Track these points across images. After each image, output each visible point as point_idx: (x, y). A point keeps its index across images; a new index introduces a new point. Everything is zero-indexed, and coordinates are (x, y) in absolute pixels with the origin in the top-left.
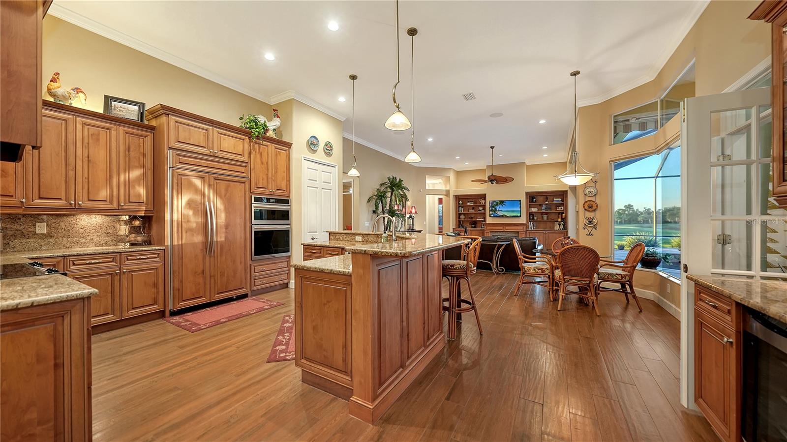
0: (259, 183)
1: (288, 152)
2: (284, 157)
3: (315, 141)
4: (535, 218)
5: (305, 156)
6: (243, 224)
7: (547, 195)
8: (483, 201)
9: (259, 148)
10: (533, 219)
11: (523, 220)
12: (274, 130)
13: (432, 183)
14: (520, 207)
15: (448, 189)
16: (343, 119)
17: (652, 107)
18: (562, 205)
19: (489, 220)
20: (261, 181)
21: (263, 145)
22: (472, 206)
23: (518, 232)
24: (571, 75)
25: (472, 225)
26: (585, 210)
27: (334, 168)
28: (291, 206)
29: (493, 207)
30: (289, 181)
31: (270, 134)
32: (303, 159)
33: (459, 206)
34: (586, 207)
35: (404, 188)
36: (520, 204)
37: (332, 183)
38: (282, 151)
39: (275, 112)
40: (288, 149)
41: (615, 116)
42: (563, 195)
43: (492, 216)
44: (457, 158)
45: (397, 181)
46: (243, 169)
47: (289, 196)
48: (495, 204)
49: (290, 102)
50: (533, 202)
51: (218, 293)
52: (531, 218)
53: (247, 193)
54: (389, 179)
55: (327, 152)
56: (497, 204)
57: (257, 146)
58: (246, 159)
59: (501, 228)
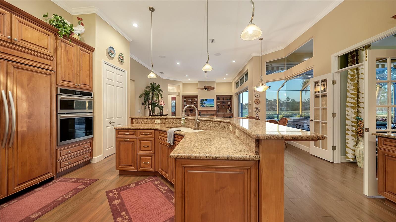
0: (65, 77)
1: (91, 55)
2: (88, 58)
3: (112, 51)
4: (219, 107)
5: (105, 61)
6: (49, 113)
7: (224, 97)
8: (196, 99)
9: (66, 46)
10: (218, 108)
11: (215, 108)
12: (79, 35)
13: (172, 88)
14: (214, 102)
15: (179, 92)
16: (130, 40)
17: (282, 60)
18: (230, 101)
19: (200, 108)
20: (67, 75)
21: (69, 45)
22: (191, 101)
23: (213, 114)
24: (260, 40)
25: (191, 111)
26: (255, 103)
27: (124, 73)
28: (93, 98)
29: (202, 102)
30: (92, 78)
31: (75, 36)
32: (103, 62)
33: (184, 101)
34: (256, 102)
35: (161, 90)
36: (214, 101)
37: (123, 83)
38: (86, 53)
39: (80, 21)
40: (91, 52)
41: (266, 63)
42: (230, 97)
43: (201, 106)
44: (186, 76)
45: (156, 86)
46: (49, 62)
47: (92, 90)
48: (203, 101)
49: (93, 16)
50: (218, 100)
51: (18, 185)
52: (218, 107)
53: (54, 85)
54: (151, 84)
55: (121, 60)
56: (204, 101)
57: (63, 44)
58: (52, 53)
59: (206, 112)
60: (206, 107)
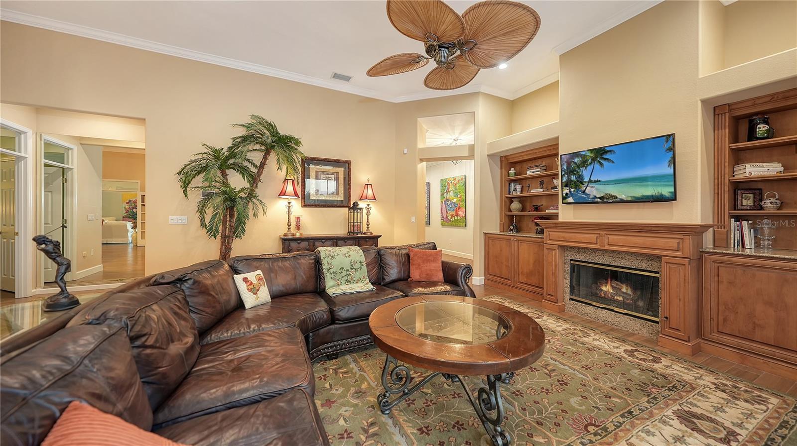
11: (694, 211)
14: (673, 161)
22: (537, 176)
29: (574, 171)
43: (570, 200)
48: (580, 164)
56: (584, 164)
59: (593, 237)
60: (607, 200)
